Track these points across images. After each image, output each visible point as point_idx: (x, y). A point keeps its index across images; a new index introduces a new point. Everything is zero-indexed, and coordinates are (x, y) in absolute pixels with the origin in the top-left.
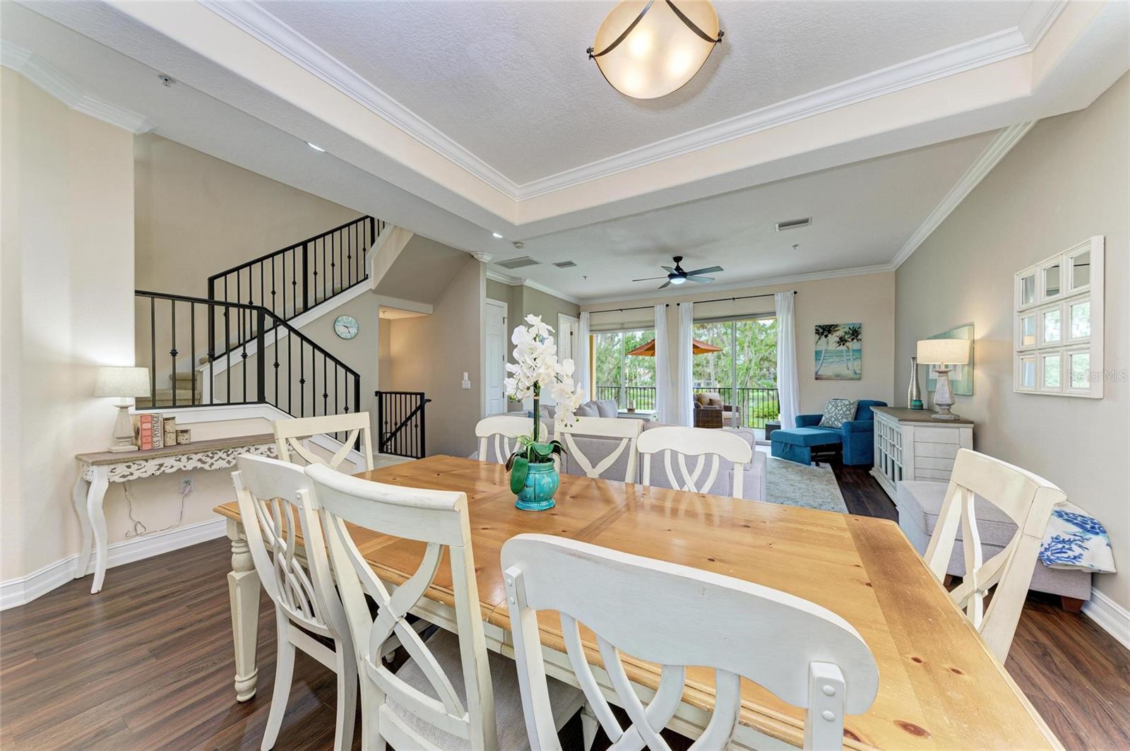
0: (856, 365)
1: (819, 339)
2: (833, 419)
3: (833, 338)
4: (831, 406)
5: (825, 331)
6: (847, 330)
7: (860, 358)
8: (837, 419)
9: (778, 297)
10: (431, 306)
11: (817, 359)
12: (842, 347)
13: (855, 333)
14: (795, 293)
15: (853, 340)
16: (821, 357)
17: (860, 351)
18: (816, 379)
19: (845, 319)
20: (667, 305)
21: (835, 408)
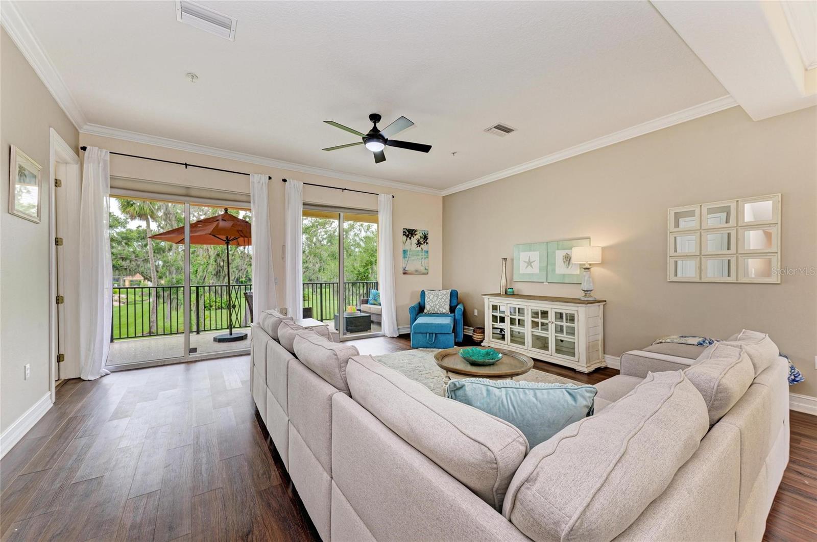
0: (425, 263)
1: (406, 240)
2: (438, 307)
3: (414, 240)
4: (432, 296)
5: (410, 233)
6: (421, 235)
7: (428, 257)
8: (442, 307)
9: (381, 197)
11: (405, 257)
12: (419, 249)
13: (425, 238)
14: (393, 197)
15: (424, 243)
16: (407, 255)
17: (427, 252)
18: (405, 273)
19: (420, 227)
20: (270, 178)
21: (437, 297)
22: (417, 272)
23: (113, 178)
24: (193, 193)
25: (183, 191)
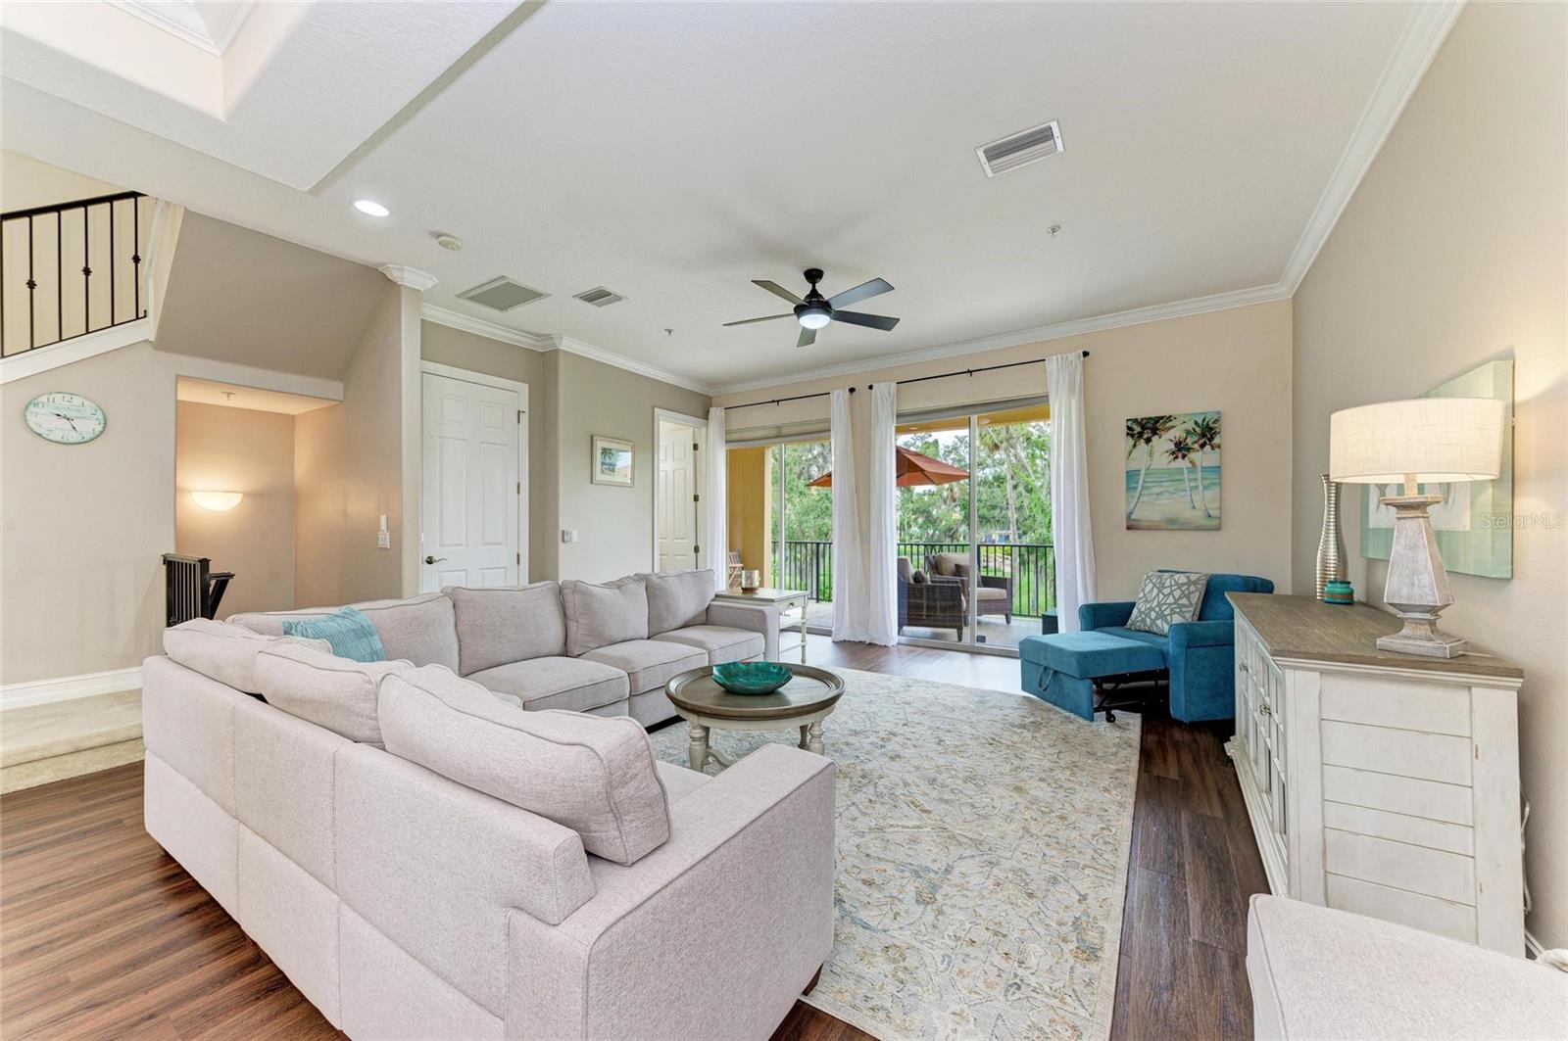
0: (1206, 499)
1: (1135, 446)
2: (1153, 615)
3: (1163, 443)
4: (1151, 586)
5: (1146, 429)
6: (1190, 425)
7: (1220, 484)
8: (1161, 616)
9: (1052, 365)
10: (340, 386)
12: (1181, 463)
13: (1208, 433)
14: (1086, 354)
15: (1202, 446)
16: (1137, 483)
17: (1218, 469)
18: (1128, 528)
19: (1185, 405)
20: (852, 390)
21: (1160, 591)
22: (1173, 525)
23: (728, 432)
24: (785, 431)
25: (774, 432)
